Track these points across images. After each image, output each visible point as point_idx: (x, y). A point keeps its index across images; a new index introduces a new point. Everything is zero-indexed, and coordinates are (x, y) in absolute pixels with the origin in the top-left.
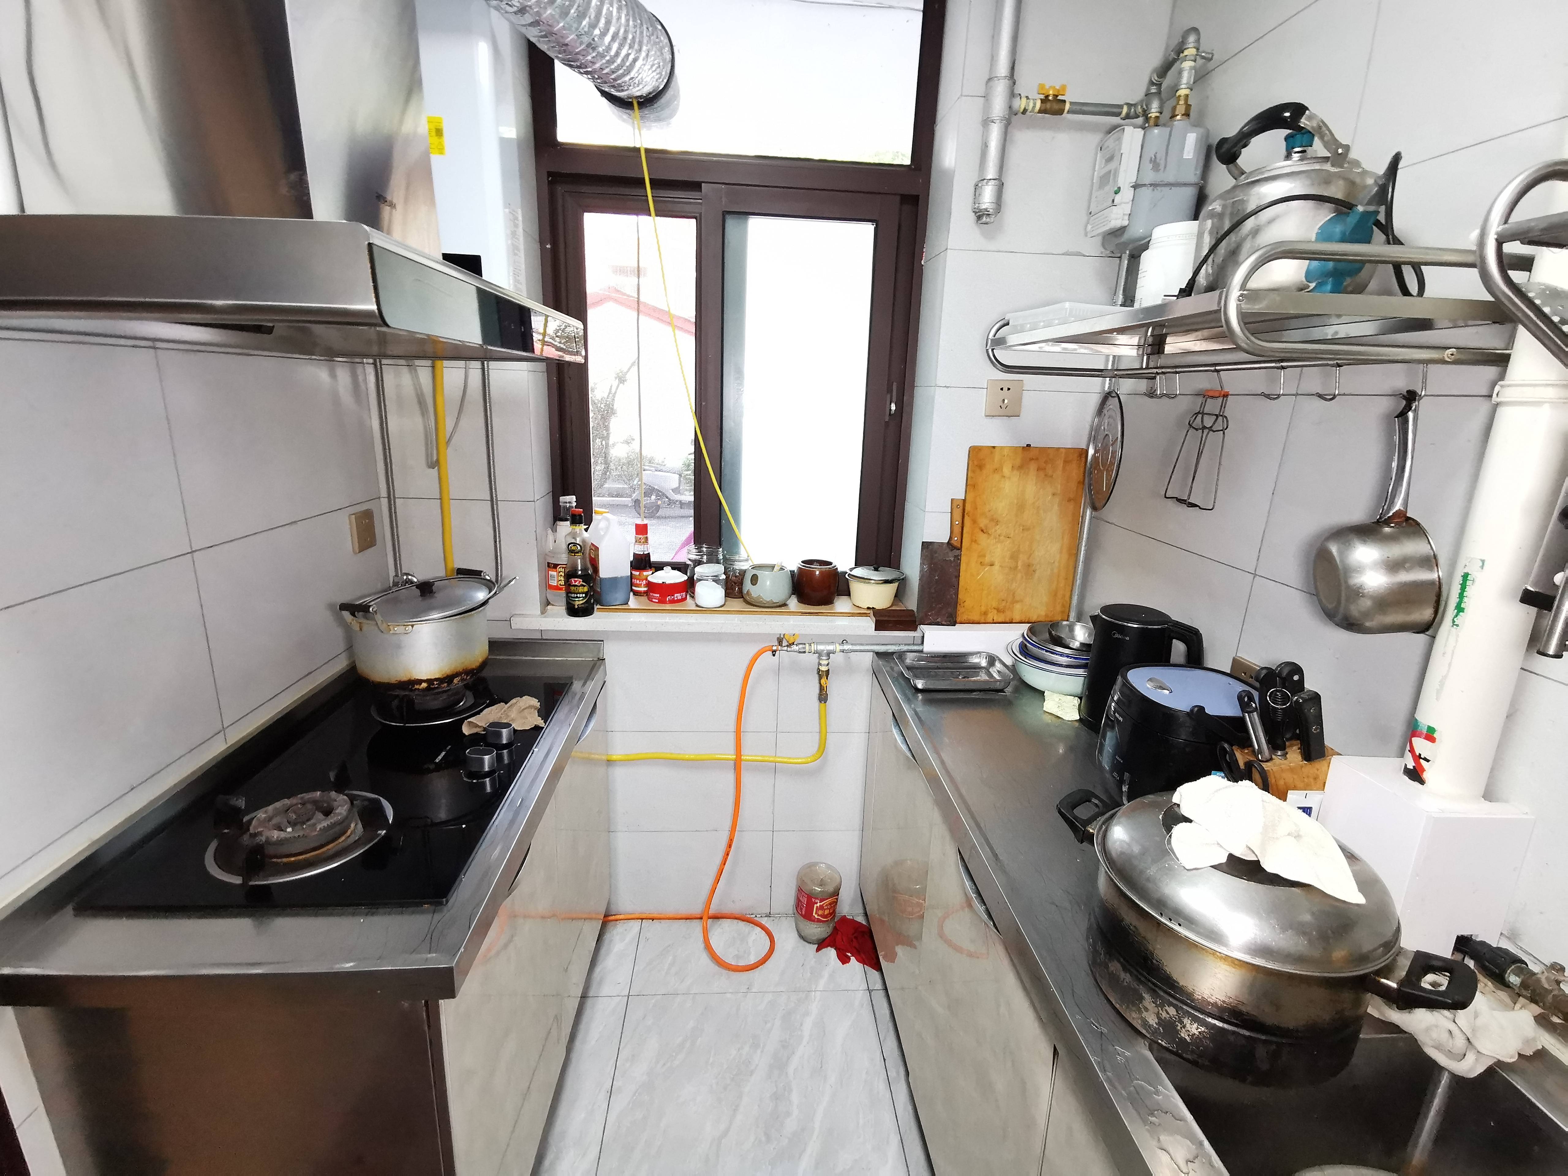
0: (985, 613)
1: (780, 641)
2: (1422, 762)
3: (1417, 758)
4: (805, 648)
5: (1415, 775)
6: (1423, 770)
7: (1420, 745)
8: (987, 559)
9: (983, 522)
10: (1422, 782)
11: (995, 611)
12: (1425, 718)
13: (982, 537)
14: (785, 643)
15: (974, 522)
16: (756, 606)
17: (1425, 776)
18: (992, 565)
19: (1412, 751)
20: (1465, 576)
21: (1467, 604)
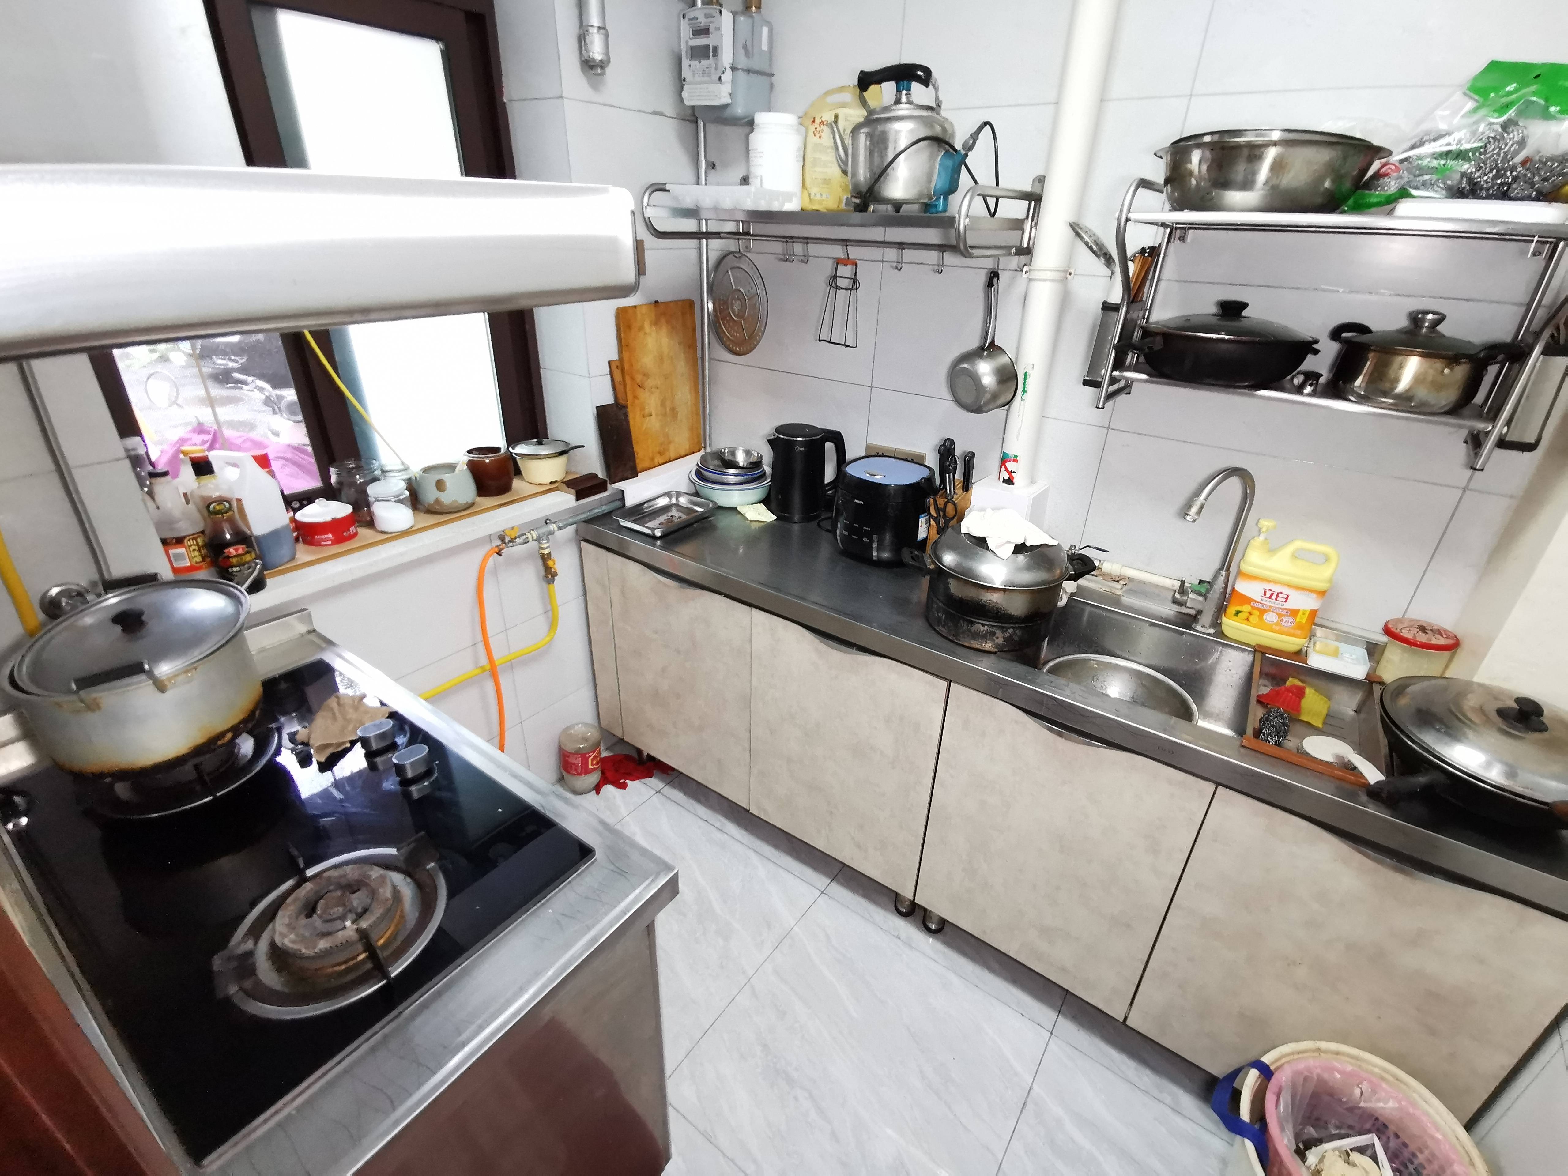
0: (652, 459)
1: (502, 538)
2: (1013, 474)
3: (1010, 473)
4: (527, 538)
5: (1009, 481)
6: (1013, 478)
7: (1010, 466)
8: (647, 411)
9: (639, 378)
10: (1013, 484)
11: (658, 455)
12: (1011, 451)
13: (640, 392)
14: (507, 539)
15: (633, 379)
16: (446, 513)
17: (1014, 481)
18: (650, 415)
19: (1006, 469)
20: (1026, 373)
21: (1028, 388)
